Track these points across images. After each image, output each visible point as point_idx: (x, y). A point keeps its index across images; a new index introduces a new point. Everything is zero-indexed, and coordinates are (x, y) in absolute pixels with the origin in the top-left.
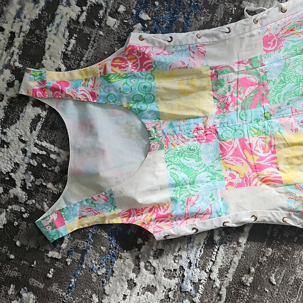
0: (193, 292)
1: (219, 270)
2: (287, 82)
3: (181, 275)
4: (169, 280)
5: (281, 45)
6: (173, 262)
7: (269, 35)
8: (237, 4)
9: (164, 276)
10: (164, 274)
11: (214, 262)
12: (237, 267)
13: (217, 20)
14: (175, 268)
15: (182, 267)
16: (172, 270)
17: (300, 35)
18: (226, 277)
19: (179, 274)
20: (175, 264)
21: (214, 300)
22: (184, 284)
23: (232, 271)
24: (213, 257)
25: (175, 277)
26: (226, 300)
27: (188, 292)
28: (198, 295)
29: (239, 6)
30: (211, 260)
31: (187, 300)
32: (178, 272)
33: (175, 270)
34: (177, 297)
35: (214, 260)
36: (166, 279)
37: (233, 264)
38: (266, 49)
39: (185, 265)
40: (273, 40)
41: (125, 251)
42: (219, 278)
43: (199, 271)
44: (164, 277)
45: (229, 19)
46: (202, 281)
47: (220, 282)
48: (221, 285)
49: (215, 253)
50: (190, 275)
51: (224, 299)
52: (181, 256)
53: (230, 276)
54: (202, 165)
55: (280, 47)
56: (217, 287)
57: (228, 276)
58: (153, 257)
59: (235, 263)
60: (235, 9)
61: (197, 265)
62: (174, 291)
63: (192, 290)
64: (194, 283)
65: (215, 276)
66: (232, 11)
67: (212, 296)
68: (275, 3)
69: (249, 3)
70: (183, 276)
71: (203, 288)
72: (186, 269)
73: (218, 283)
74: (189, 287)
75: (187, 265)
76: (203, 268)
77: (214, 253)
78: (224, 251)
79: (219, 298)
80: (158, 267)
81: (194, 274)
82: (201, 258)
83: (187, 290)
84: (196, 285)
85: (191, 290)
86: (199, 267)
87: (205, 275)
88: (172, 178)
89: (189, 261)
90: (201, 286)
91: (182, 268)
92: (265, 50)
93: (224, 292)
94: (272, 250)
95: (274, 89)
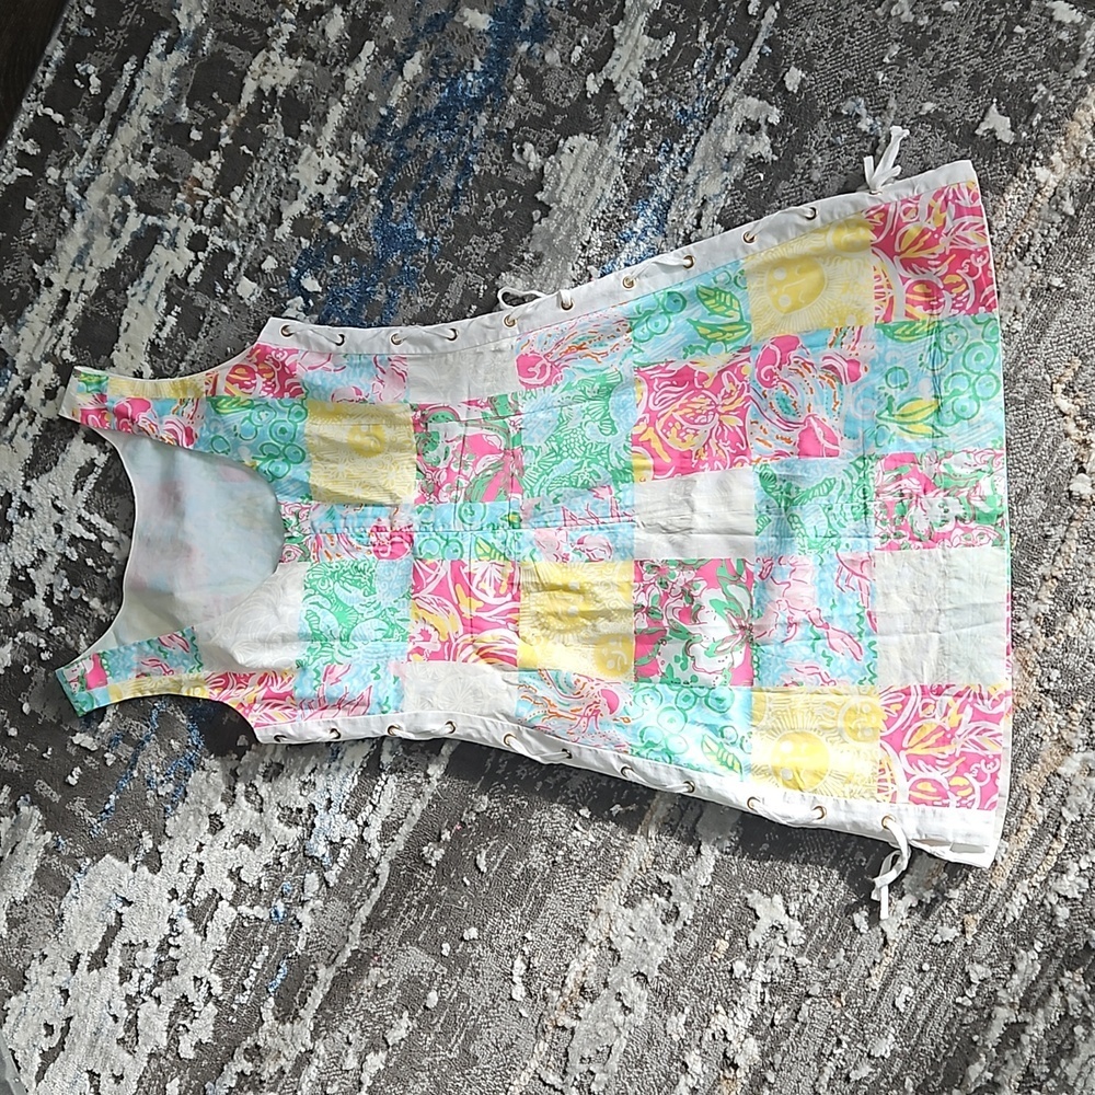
0: (327, 861)
1: (383, 824)
2: (565, 454)
3: (309, 822)
4: (286, 828)
5: (559, 375)
6: (298, 792)
7: (530, 355)
8: (490, 277)
9: (279, 818)
10: (278, 813)
11: (375, 806)
12: (418, 825)
13: (447, 307)
14: (299, 807)
15: (314, 806)
16: (294, 810)
17: (600, 359)
18: (393, 840)
19: (307, 820)
20: (301, 798)
21: (364, 882)
22: (312, 841)
23: (405, 829)
24: (374, 796)
25: (298, 825)
26: (386, 887)
27: (317, 858)
28: (335, 867)
29: (493, 281)
30: (371, 803)
31: (313, 874)
32: (305, 815)
33: (300, 811)
34: (297, 865)
35: (374, 803)
36: (281, 825)
37: (409, 815)
38: (525, 380)
39: (320, 805)
40: (539, 365)
41: (212, 756)
42: (380, 841)
43: (345, 820)
44: (277, 821)
45: (470, 308)
46: (345, 843)
47: (380, 849)
48: (382, 854)
49: (379, 789)
50: (327, 825)
51: (384, 885)
52: (314, 784)
53: (400, 842)
54: (375, 605)
55: (557, 379)
56: (373, 858)
57: (396, 838)
58: (264, 776)
59: (413, 815)
60: (486, 287)
61: (343, 807)
62: (292, 851)
63: (327, 855)
64: (331, 843)
65: (372, 834)
66: (478, 290)
67: (362, 875)
68: (564, 283)
69: (513, 278)
70: (313, 825)
71: (348, 856)
72: (321, 812)
73: (375, 851)
74: (321, 849)
75: (325, 803)
76: (353, 817)
77: (376, 788)
78: (397, 786)
79: (373, 880)
80: (270, 797)
81: (333, 824)
82: (350, 794)
83: (316, 855)
84: (335, 847)
85: (324, 856)
86: (345, 812)
87: (353, 830)
88: (307, 623)
89: (328, 796)
90: (342, 850)
91: (312, 809)
92: (522, 383)
93: (384, 870)
94: (490, 799)
95: (536, 466)
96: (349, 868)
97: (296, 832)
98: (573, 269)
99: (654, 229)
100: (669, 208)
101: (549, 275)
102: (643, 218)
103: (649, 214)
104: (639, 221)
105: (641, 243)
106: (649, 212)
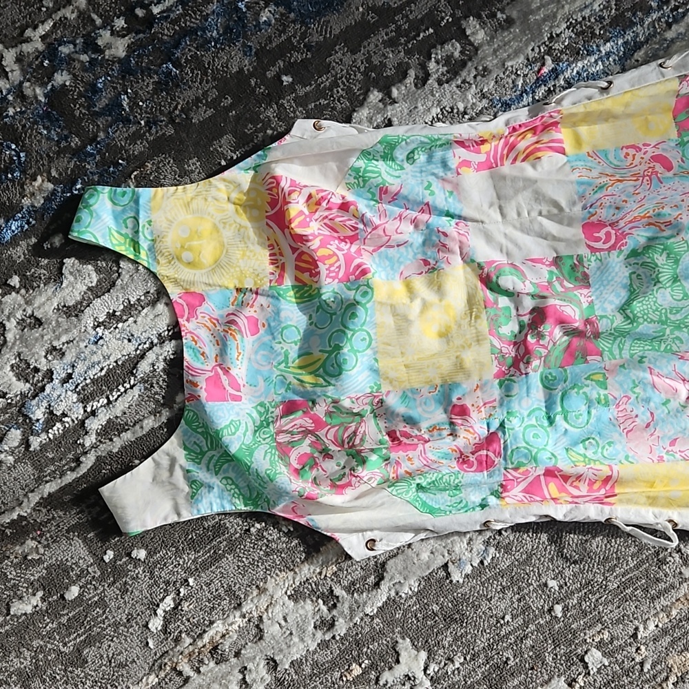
96: (56, 443)
97: (21, 387)
98: (533, 50)
99: (617, 58)
100: (640, 48)
101: (510, 42)
102: (612, 43)
103: (619, 43)
104: (608, 44)
105: (600, 63)
106: (620, 42)
